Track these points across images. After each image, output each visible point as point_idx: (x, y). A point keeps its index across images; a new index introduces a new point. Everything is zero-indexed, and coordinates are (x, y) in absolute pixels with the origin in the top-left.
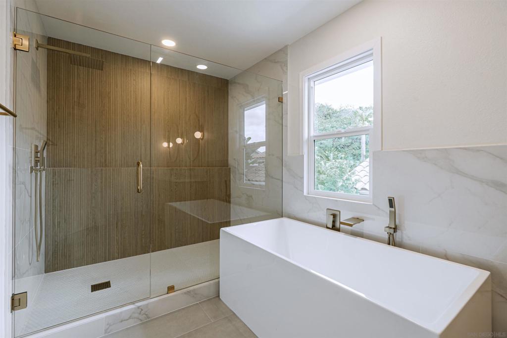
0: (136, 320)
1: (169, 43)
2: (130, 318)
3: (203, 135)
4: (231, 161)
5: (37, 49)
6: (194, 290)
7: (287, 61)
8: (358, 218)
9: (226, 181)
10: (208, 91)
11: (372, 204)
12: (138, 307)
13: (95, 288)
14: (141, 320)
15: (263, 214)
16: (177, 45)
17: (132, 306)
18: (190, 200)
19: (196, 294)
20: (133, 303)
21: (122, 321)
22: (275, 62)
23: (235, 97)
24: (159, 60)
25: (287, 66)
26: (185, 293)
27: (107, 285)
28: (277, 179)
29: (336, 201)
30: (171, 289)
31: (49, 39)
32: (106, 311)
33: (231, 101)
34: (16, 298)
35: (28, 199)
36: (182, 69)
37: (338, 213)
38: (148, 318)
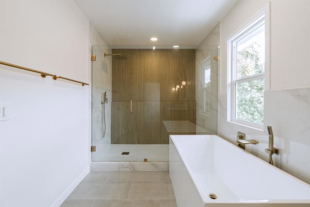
0: (129, 169)
1: (154, 39)
2: (127, 167)
3: (187, 84)
4: (197, 99)
5: (105, 56)
6: (156, 164)
7: (220, 32)
8: (255, 141)
9: (193, 110)
10: (182, 59)
11: (263, 131)
12: (131, 164)
13: (124, 153)
14: (132, 170)
15: (206, 131)
16: (158, 39)
17: (128, 163)
18: (171, 120)
19: (157, 166)
20: (129, 162)
21: (124, 167)
22: (215, 34)
23: (198, 59)
24: (154, 48)
25: (220, 36)
26: (151, 164)
27: (128, 153)
28: (215, 110)
29: (243, 126)
30: (146, 160)
31: (113, 50)
32: (120, 161)
33: (197, 62)
34: (92, 147)
35: (101, 114)
36: (167, 49)
37: (244, 135)
38: (135, 170)
